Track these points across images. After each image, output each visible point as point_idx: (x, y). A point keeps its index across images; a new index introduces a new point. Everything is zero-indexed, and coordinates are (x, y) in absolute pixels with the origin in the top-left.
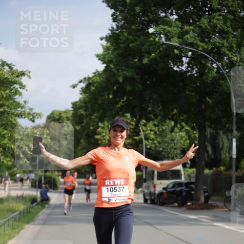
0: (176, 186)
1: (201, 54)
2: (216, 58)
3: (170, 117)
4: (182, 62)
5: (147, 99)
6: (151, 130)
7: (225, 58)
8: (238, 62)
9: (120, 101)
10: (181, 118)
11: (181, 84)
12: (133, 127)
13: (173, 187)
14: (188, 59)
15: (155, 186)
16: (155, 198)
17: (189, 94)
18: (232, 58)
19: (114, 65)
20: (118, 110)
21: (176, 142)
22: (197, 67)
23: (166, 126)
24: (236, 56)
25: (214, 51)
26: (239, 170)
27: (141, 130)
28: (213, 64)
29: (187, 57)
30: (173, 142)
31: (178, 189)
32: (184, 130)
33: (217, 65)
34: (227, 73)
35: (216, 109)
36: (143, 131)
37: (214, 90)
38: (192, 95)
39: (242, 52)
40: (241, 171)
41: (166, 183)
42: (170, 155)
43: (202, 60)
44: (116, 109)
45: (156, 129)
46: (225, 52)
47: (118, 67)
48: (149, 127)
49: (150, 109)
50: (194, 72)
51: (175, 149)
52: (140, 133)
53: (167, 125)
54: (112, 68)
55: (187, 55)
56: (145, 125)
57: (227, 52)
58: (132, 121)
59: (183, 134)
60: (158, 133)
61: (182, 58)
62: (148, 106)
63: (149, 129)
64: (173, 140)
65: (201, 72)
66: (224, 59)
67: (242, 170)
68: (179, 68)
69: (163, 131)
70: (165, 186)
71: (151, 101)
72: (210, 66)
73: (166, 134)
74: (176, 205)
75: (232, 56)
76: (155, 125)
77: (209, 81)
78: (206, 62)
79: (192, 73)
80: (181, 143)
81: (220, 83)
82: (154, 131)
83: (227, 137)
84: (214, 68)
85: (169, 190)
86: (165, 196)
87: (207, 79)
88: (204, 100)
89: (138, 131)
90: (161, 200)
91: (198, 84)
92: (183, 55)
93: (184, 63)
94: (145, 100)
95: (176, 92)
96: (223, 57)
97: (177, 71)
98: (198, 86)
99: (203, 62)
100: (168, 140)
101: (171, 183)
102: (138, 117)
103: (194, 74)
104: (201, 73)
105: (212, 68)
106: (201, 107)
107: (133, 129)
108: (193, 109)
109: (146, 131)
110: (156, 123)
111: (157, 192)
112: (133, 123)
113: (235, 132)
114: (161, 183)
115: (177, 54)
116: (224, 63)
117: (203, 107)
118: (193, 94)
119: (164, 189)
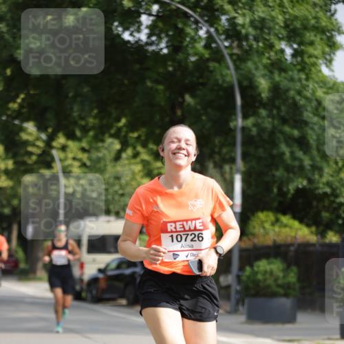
0: (124, 266)
1: (178, 8)
2: (206, 18)
3: (113, 131)
4: (140, 23)
5: (71, 95)
6: (74, 159)
7: (224, 18)
8: (246, 26)
9: (17, 96)
10: (135, 135)
11: (137, 66)
12: (39, 152)
13: (119, 267)
14: (152, 18)
15: (82, 266)
16: (82, 289)
17: (151, 88)
18: (235, 18)
19: (8, 25)
20: (14, 115)
21: (123, 181)
22: (167, 35)
23: (105, 152)
24: (244, 15)
25: (202, 4)
26: (245, 238)
27: (57, 158)
28: (198, 31)
29: (150, 15)
30: (117, 182)
31: (128, 271)
32: (138, 160)
33: (208, 32)
34: (226, 47)
35: (204, 118)
36: (61, 160)
37: (201, 81)
38: (157, 90)
39: (255, 8)
40: (249, 239)
41: (104, 260)
42: (111, 207)
43: (179, 20)
44: (9, 113)
45: (84, 157)
46: (222, 6)
47: (15, 31)
48: (71, 152)
49: (75, 114)
50: (163, 45)
51: (122, 195)
52: (54, 165)
53: (106, 148)
54: (3, 32)
55: (150, 11)
56: (64, 148)
57: (228, 7)
58: (38, 139)
59: (138, 168)
60: (88, 163)
61: (140, 16)
62: (72, 109)
63: (70, 155)
64: (118, 178)
65: (176, 44)
66: (220, 20)
67: (250, 237)
68: (134, 36)
69: (99, 160)
70: (102, 266)
71: (79, 99)
72: (193, 33)
73: (105, 166)
74: (124, 302)
75: (236, 15)
76: (83, 150)
77: (190, 65)
78: (185, 24)
79: (159, 47)
80: (132, 185)
81: (211, 69)
82: (80, 160)
83: (222, 175)
84: (200, 37)
85: (110, 273)
86: (103, 284)
87: (187, 58)
88: (180, 100)
89: (49, 159)
90: (94, 292)
91: (171, 69)
92: (142, 11)
93: (143, 27)
94: (67, 97)
95: (126, 82)
96: (219, 17)
97: (129, 42)
98: (169, 72)
99: (180, 25)
100: (109, 178)
101: (113, 261)
102: (50, 130)
103: (161, 49)
104: (177, 47)
105: (197, 37)
106: (174, 113)
107: (39, 156)
108: (158, 117)
109: (66, 159)
110: (84, 144)
111: (86, 277)
112: (41, 144)
113: (240, 163)
114: (94, 260)
115: (129, 9)
116: (220, 28)
117: (179, 113)
118: (161, 87)
119: (100, 271)
